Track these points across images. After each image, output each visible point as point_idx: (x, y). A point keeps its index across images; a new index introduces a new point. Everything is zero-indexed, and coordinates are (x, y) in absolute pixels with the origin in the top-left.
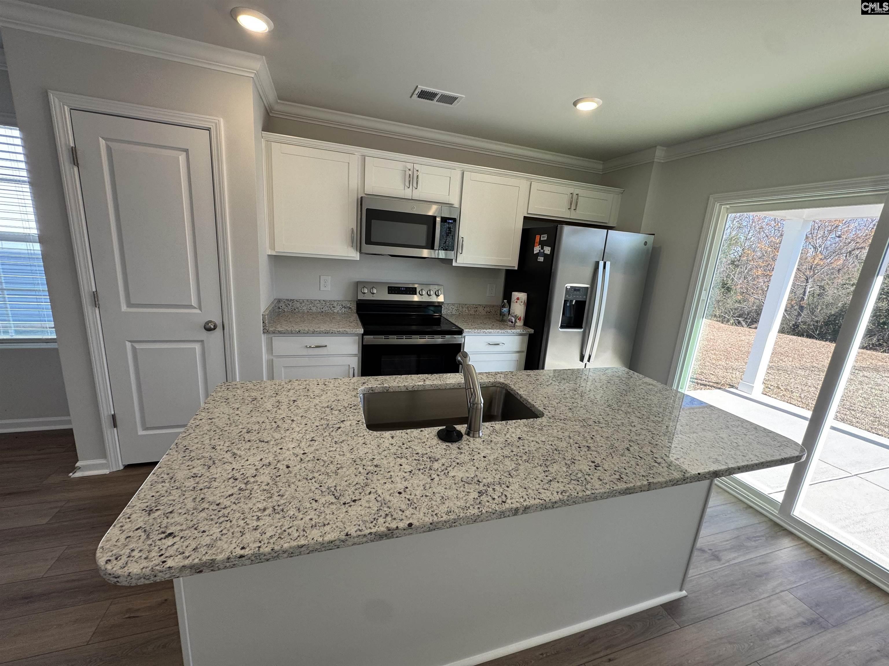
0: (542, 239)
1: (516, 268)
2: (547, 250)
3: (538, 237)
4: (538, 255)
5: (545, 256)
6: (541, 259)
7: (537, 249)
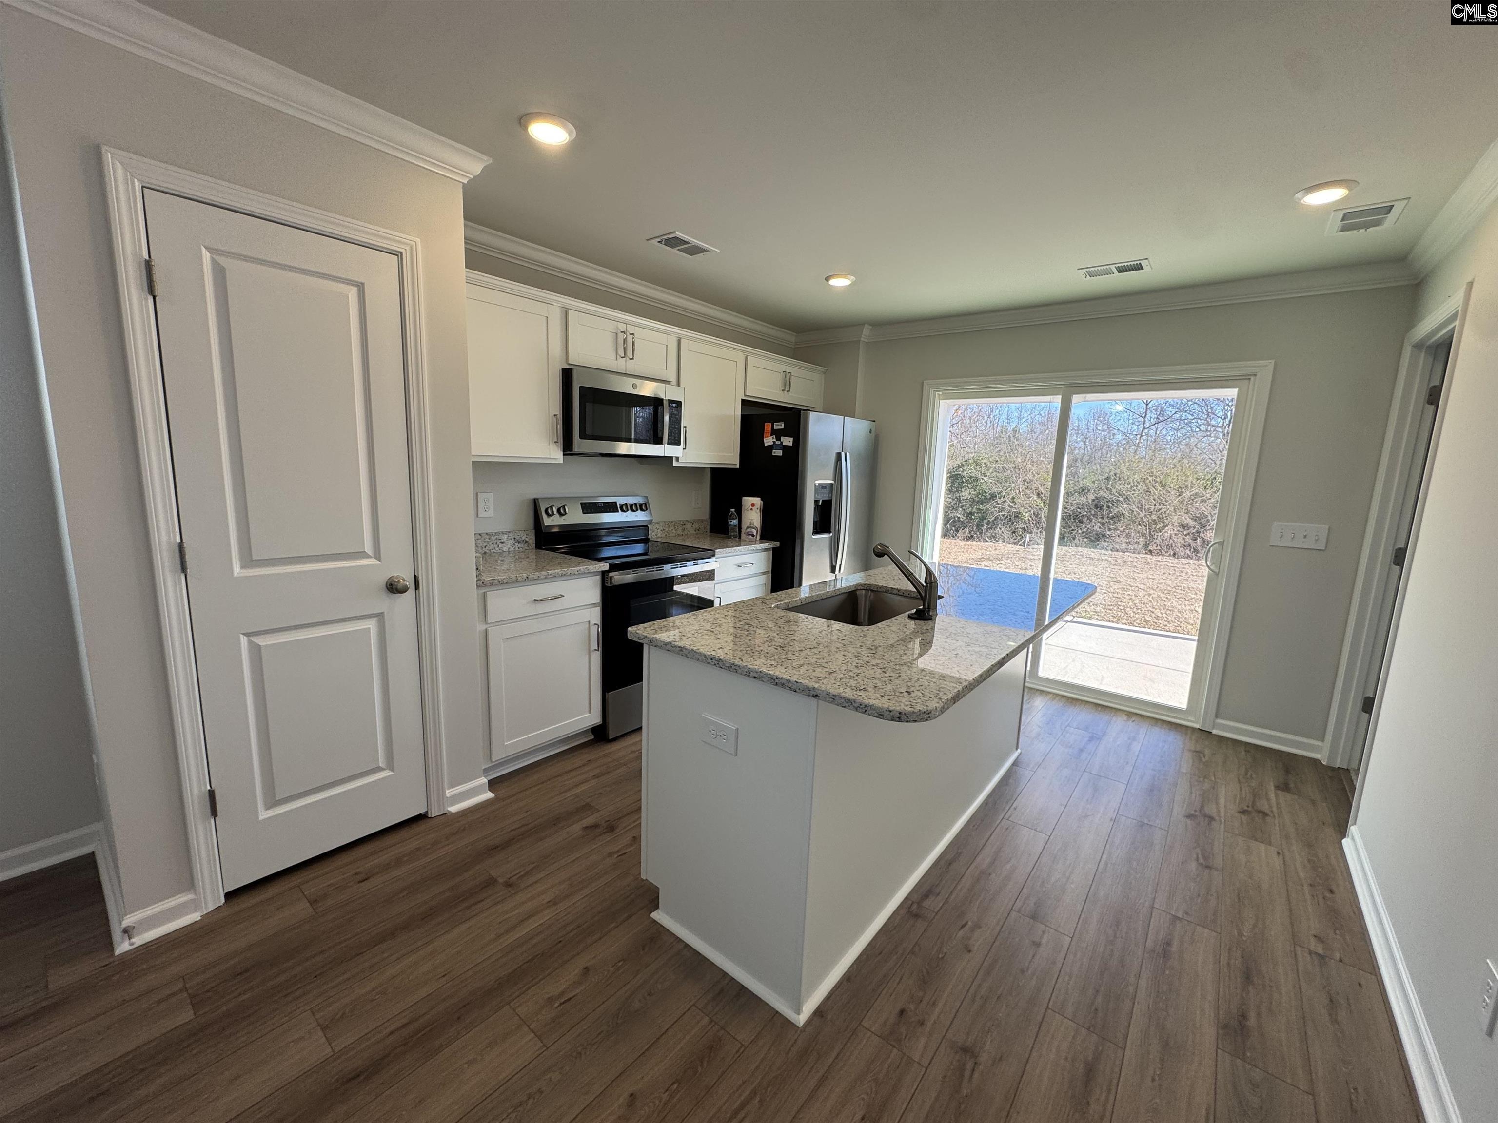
0: (775, 428)
1: (738, 467)
2: (788, 441)
3: (768, 427)
4: (771, 448)
5: (785, 448)
6: (779, 453)
7: (769, 441)
